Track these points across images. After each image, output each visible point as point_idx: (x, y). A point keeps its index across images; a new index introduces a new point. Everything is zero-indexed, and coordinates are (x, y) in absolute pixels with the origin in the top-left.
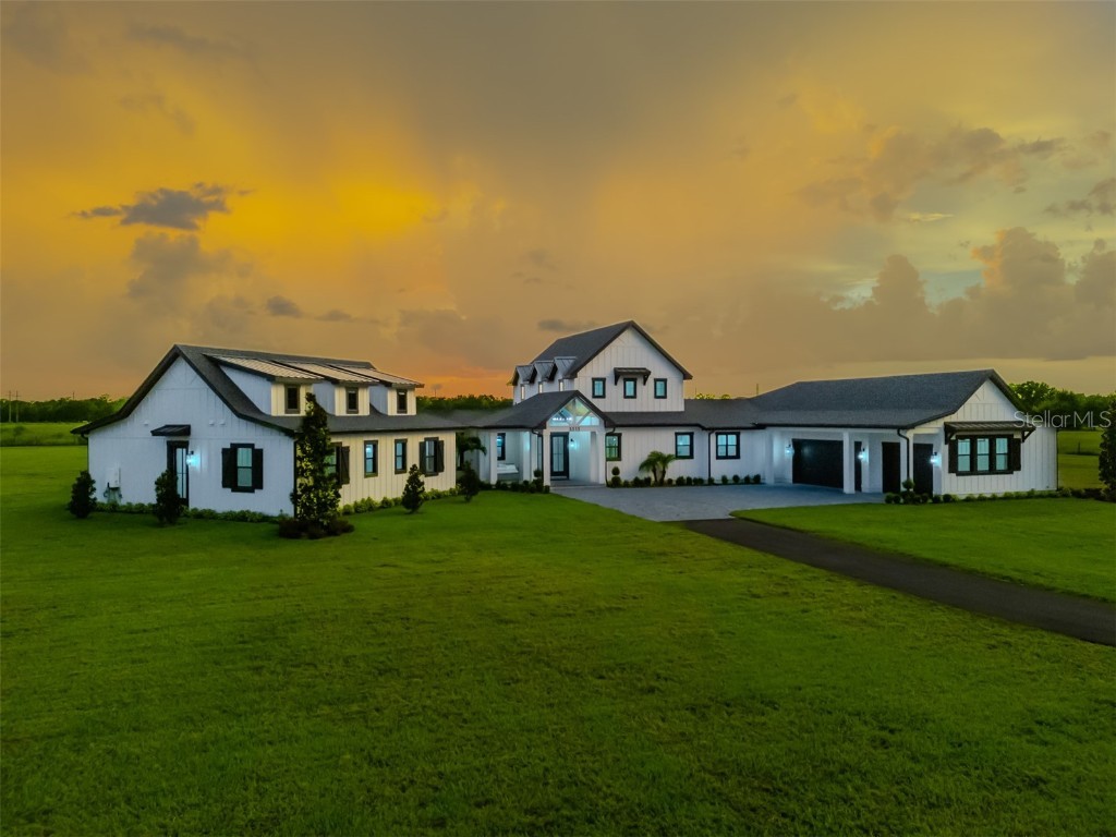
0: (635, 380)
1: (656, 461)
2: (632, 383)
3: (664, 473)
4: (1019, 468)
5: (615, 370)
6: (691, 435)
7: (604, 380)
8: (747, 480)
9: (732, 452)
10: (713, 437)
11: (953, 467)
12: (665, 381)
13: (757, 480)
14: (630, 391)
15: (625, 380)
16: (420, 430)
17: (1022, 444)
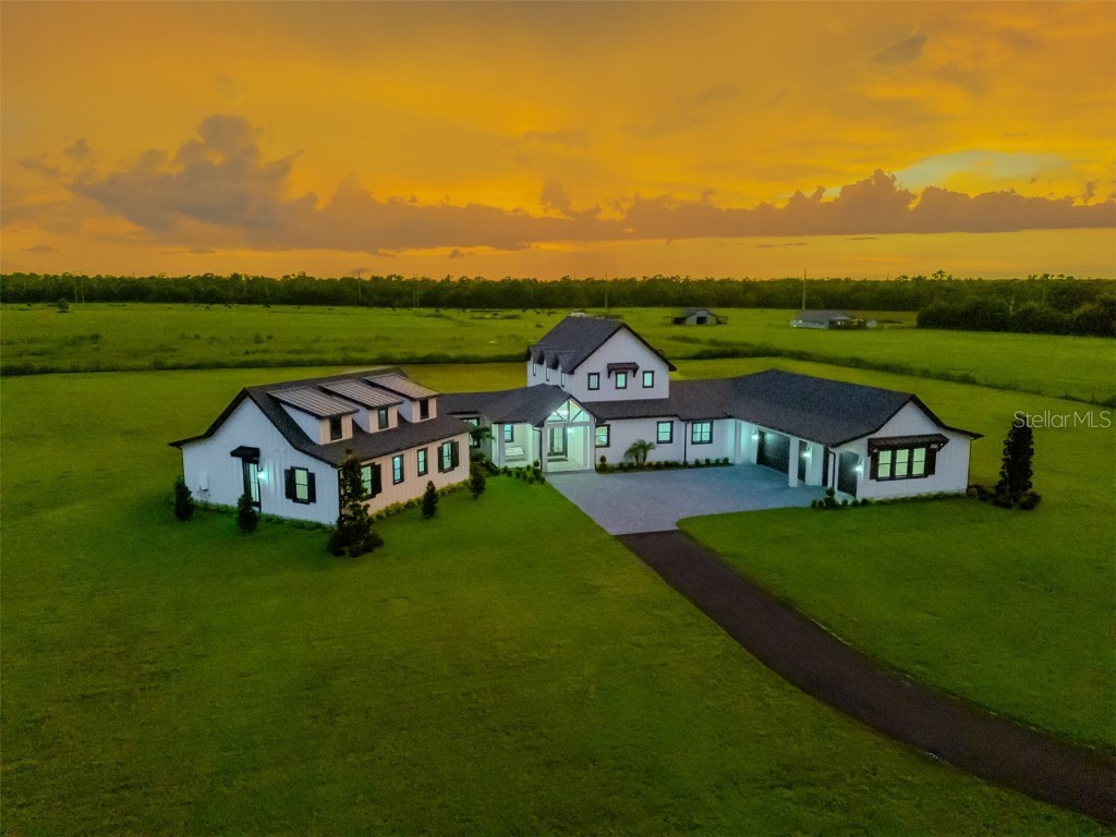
0: (626, 373)
1: (640, 449)
2: (623, 376)
3: (645, 458)
4: (933, 473)
5: (609, 365)
6: (672, 423)
7: (598, 374)
8: (717, 463)
9: (706, 437)
10: (689, 425)
11: (874, 474)
12: (653, 372)
13: (726, 462)
14: (621, 383)
15: (617, 374)
16: (434, 440)
17: (938, 454)
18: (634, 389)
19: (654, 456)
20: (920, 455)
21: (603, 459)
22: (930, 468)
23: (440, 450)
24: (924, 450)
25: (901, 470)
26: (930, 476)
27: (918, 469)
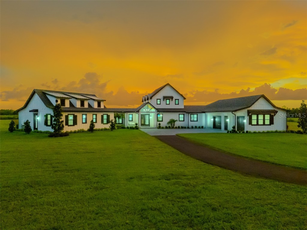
0: (169, 100)
1: (172, 122)
2: (168, 100)
3: (174, 125)
5: (163, 96)
7: (160, 99)
8: (199, 127)
9: (195, 119)
10: (189, 115)
11: (250, 123)
12: (178, 100)
13: (202, 127)
14: (168, 102)
15: (166, 100)
16: (101, 112)
17: (274, 117)
18: (172, 105)
19: (177, 124)
20: (267, 117)
21: (160, 124)
22: (272, 122)
23: (102, 117)
24: (269, 115)
25: (261, 122)
26: (272, 125)
27: (267, 122)
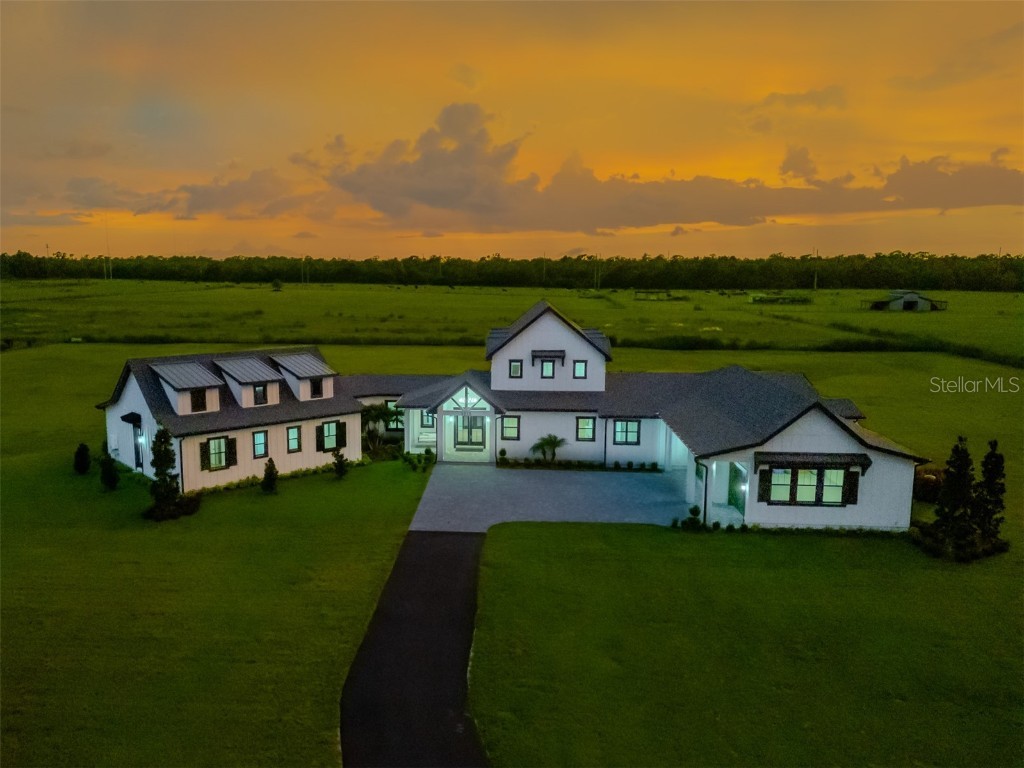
0: (554, 362)
1: (550, 444)
2: (550, 364)
3: (553, 454)
4: (855, 502)
5: (533, 351)
6: (594, 419)
7: (521, 361)
9: (632, 437)
10: (610, 423)
11: (764, 495)
12: (586, 362)
13: (654, 468)
14: (548, 371)
15: (543, 362)
16: (314, 418)
17: (861, 478)
18: (562, 380)
19: (561, 453)
20: (835, 478)
21: (504, 450)
22: (850, 495)
23: (320, 431)
24: (841, 473)
25: (806, 493)
26: (848, 506)
27: (833, 494)
